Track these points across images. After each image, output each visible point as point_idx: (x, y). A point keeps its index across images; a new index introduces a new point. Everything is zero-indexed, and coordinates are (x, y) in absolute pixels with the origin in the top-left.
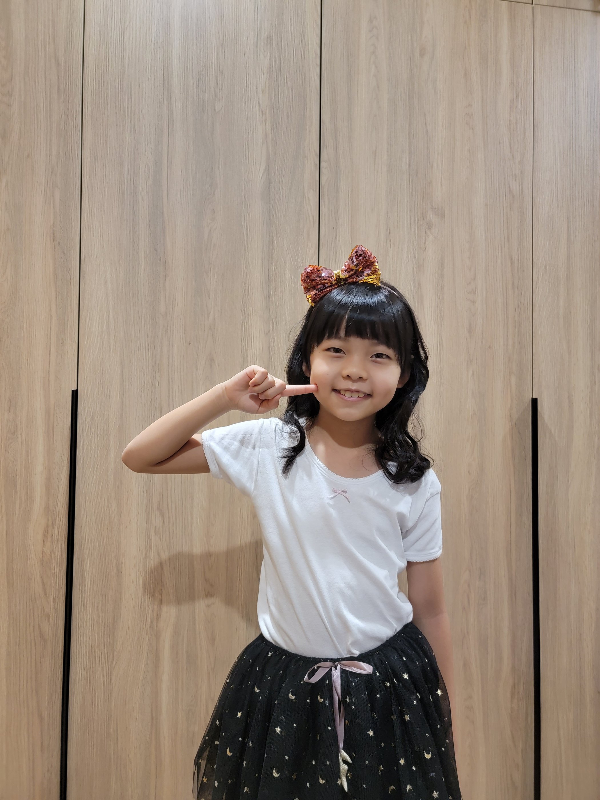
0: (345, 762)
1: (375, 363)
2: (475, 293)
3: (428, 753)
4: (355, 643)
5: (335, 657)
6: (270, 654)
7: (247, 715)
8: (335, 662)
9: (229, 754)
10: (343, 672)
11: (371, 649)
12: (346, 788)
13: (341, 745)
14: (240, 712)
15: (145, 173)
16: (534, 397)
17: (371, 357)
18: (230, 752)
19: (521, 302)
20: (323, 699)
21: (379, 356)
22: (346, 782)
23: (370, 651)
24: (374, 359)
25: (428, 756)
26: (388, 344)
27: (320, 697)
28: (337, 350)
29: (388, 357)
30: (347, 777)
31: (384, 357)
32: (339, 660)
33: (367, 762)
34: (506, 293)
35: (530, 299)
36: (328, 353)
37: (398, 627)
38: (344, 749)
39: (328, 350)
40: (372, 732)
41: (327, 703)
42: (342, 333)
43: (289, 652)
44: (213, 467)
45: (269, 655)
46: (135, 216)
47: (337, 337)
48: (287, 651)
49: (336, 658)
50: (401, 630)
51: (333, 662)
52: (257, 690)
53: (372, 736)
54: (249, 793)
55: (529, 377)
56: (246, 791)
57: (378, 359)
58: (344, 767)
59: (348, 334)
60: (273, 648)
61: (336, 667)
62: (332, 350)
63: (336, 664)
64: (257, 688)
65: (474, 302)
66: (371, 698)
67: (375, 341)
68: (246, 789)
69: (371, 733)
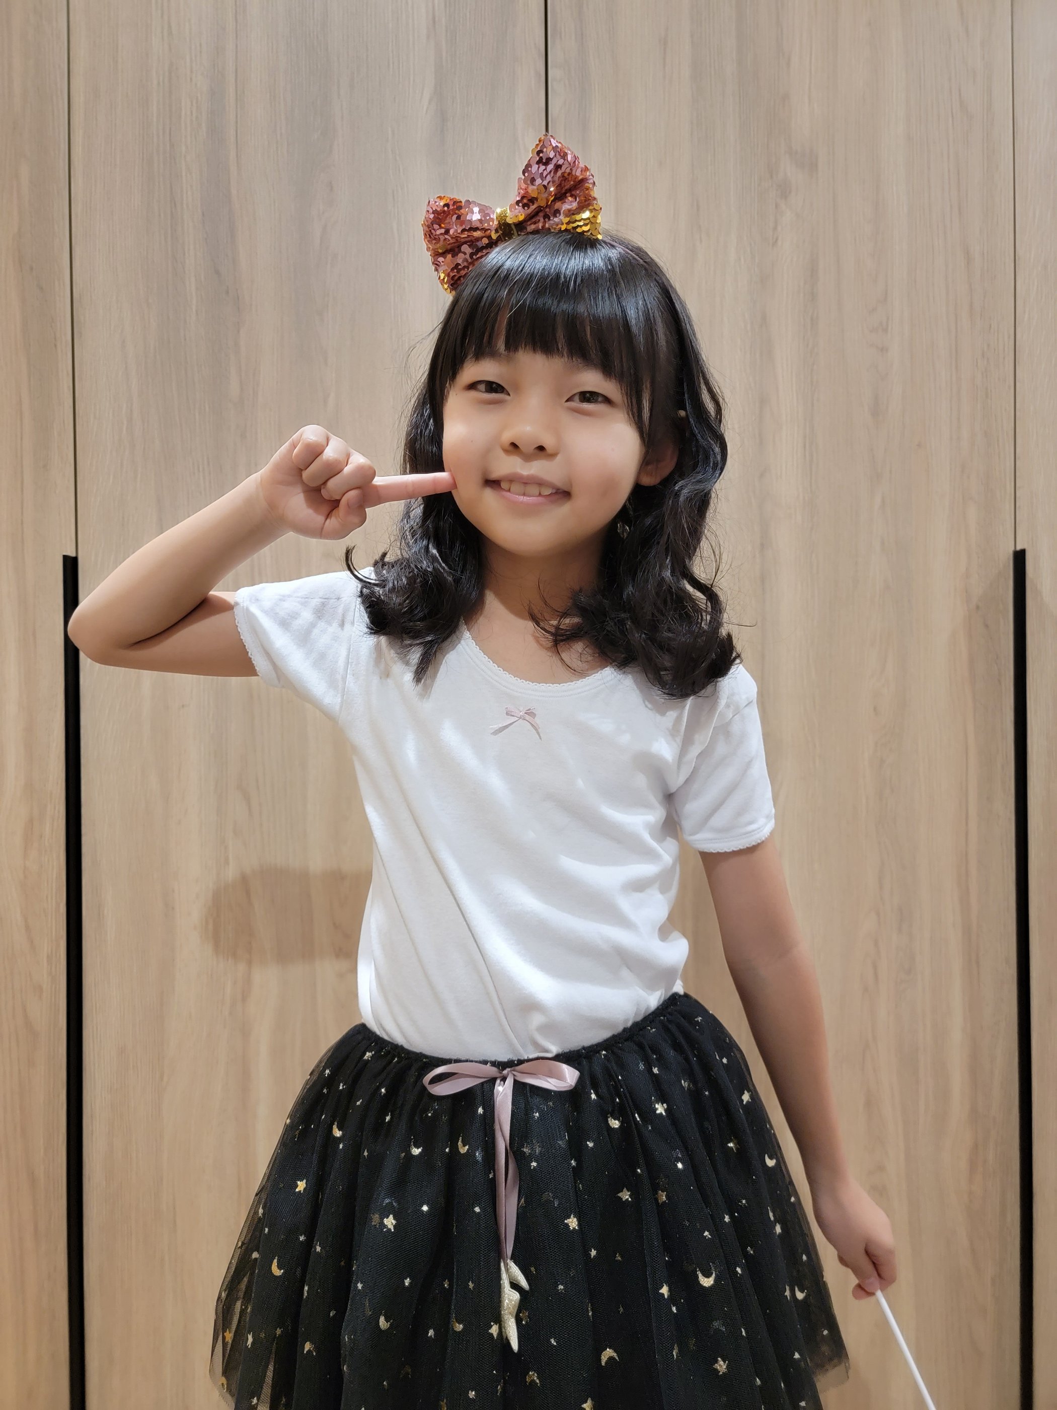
0: (515, 1286)
1: (576, 414)
2: (885, 330)
3: (707, 1275)
4: (549, 1029)
5: (504, 1058)
6: (368, 1054)
7: (318, 1186)
8: (504, 1069)
9: (277, 1271)
10: (520, 1088)
11: (587, 1043)
12: (515, 1345)
13: (509, 1249)
14: (302, 1180)
15: (192, 115)
16: (1019, 548)
17: (567, 401)
18: (280, 1267)
19: (989, 345)
20: (467, 1147)
21: (588, 397)
22: (516, 1330)
23: (584, 1048)
24: (576, 404)
25: (707, 1282)
26: (607, 369)
27: (462, 1142)
28: (493, 387)
29: (607, 401)
30: (518, 1320)
31: (600, 399)
32: (510, 1064)
33: (562, 1287)
34: (956, 328)
35: (1009, 337)
36: (473, 394)
37: (653, 1000)
38: (514, 1258)
39: (472, 386)
40: (575, 1220)
41: (478, 1155)
42: (501, 345)
43: (407, 1050)
44: (259, 662)
45: (365, 1058)
46: (175, 206)
47: (493, 354)
48: (402, 1047)
49: (506, 1060)
50: (658, 1009)
51: (499, 1068)
52: (338, 1133)
53: (574, 1228)
54: (314, 1354)
55: (1008, 506)
56: (309, 1351)
57: (586, 406)
58: (511, 1298)
59: (512, 345)
60: (376, 1044)
61: (504, 1079)
62: (482, 387)
63: (505, 1072)
64: (337, 1127)
65: (883, 350)
66: (576, 1148)
67: (577, 361)
68: (308, 1346)
69: (573, 1223)
